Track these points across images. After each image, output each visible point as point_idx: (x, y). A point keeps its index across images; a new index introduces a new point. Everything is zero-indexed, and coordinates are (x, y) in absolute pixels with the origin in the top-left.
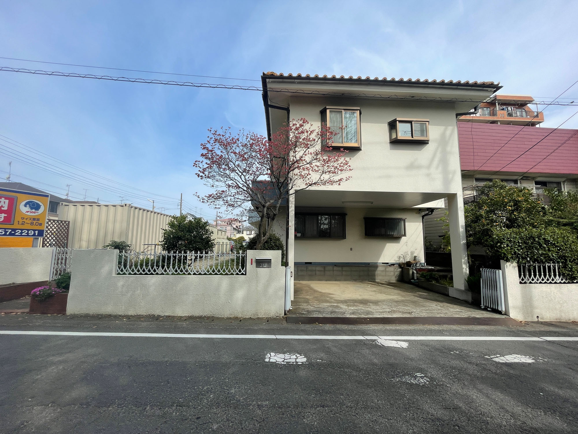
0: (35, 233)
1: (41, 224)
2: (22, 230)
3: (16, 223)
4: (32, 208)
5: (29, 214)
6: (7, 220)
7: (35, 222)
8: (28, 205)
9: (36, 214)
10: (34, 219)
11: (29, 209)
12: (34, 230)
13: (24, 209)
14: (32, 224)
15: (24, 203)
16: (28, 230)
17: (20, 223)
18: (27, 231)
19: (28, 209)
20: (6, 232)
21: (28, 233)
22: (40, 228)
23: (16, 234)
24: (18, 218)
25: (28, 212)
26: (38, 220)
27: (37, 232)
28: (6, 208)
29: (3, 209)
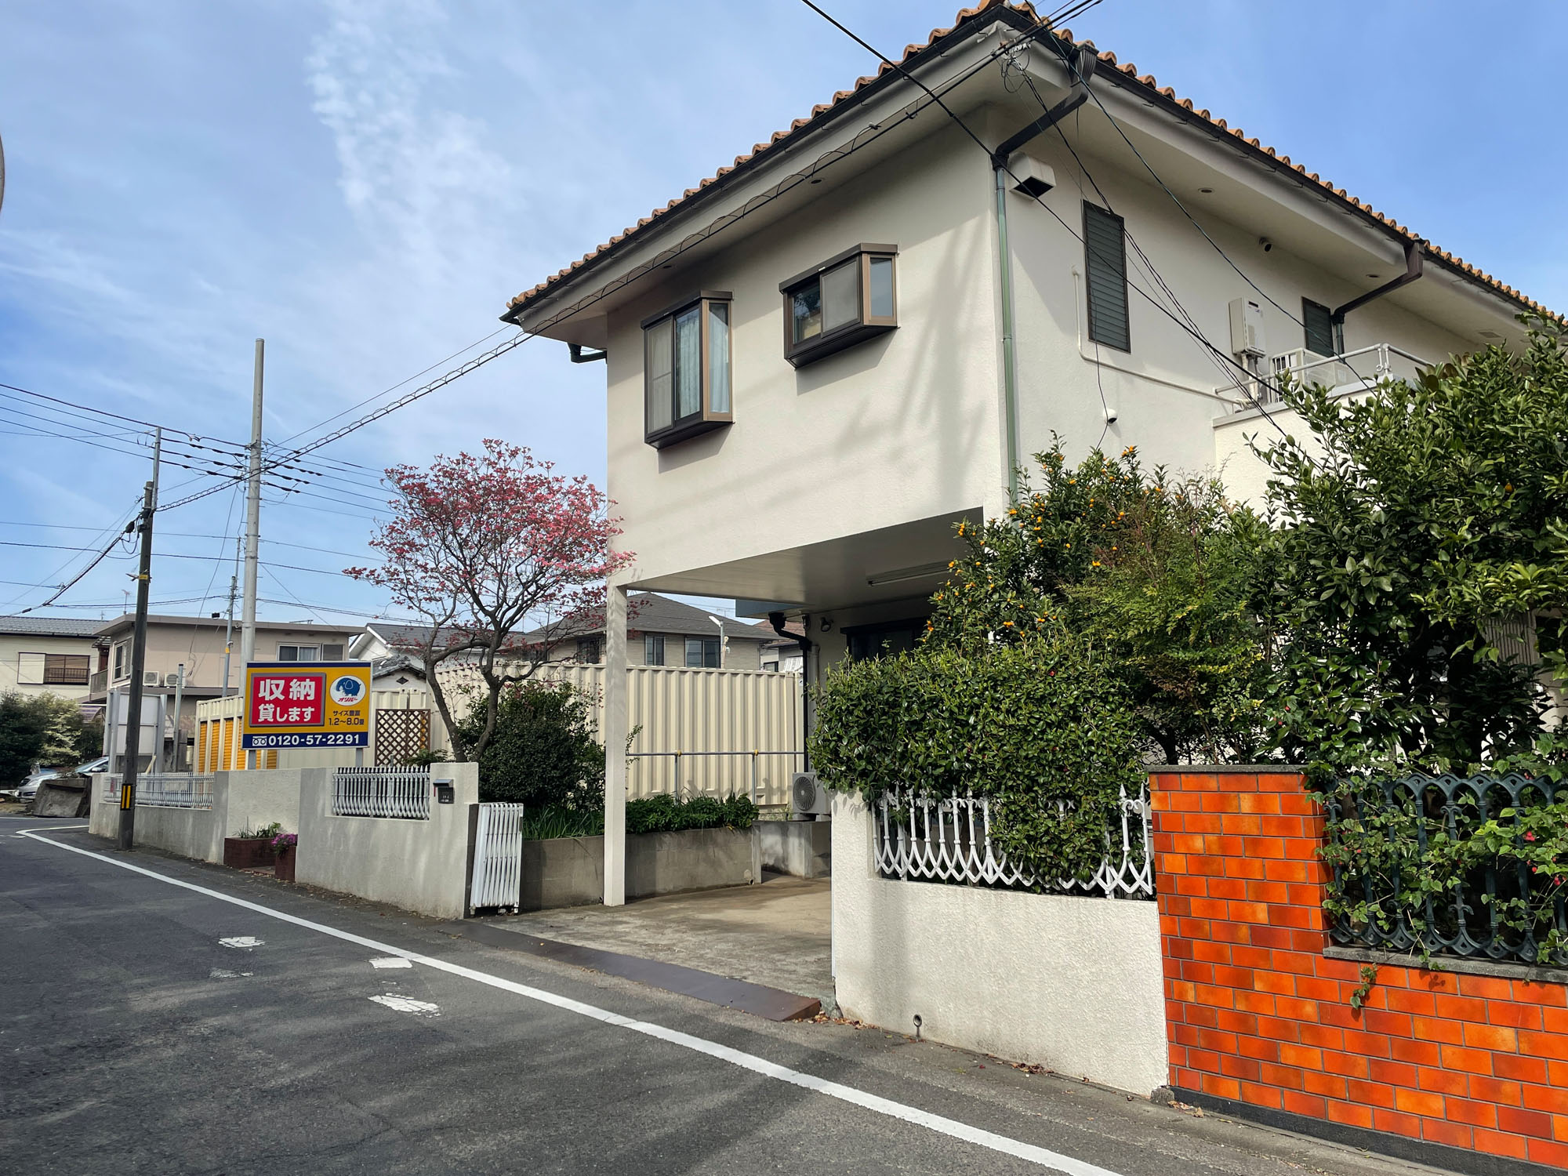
0: (354, 740)
1: (362, 722)
2: (336, 734)
3: (327, 722)
4: (347, 692)
5: (343, 703)
6: (316, 718)
7: (353, 718)
8: (341, 688)
9: (355, 702)
10: (352, 713)
11: (344, 694)
12: (354, 734)
13: (336, 695)
14: (349, 722)
15: (335, 684)
16: (345, 734)
17: (333, 722)
18: (342, 737)
19: (341, 694)
20: (315, 739)
21: (344, 740)
22: (360, 729)
23: (329, 743)
24: (329, 714)
25: (342, 699)
26: (358, 713)
27: (357, 737)
28: (311, 698)
29: (308, 698)
